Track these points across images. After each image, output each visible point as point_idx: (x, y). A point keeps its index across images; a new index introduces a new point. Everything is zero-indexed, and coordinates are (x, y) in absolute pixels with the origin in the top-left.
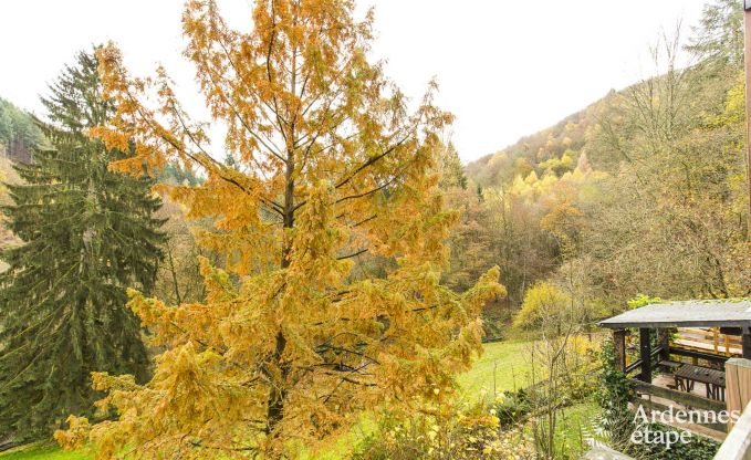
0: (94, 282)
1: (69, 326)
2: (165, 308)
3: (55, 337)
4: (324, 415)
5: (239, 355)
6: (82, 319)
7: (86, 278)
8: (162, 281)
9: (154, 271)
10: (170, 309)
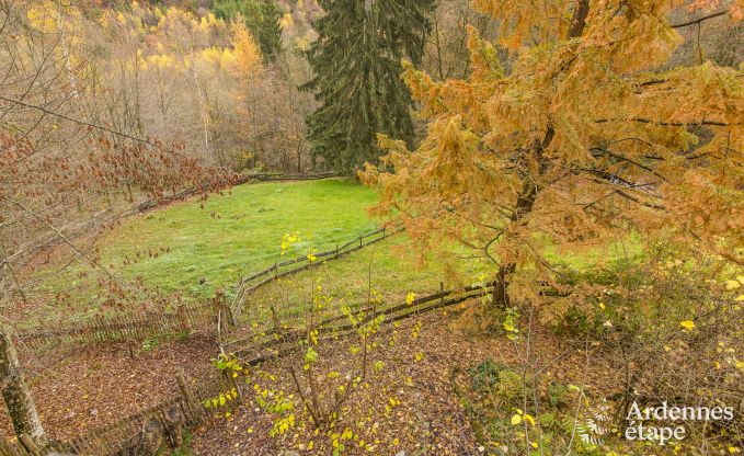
0: (374, 53)
1: (359, 94)
2: (432, 83)
3: (351, 101)
4: (581, 221)
5: (498, 141)
6: (367, 88)
7: (368, 49)
8: (427, 57)
9: (421, 44)
10: (436, 85)
